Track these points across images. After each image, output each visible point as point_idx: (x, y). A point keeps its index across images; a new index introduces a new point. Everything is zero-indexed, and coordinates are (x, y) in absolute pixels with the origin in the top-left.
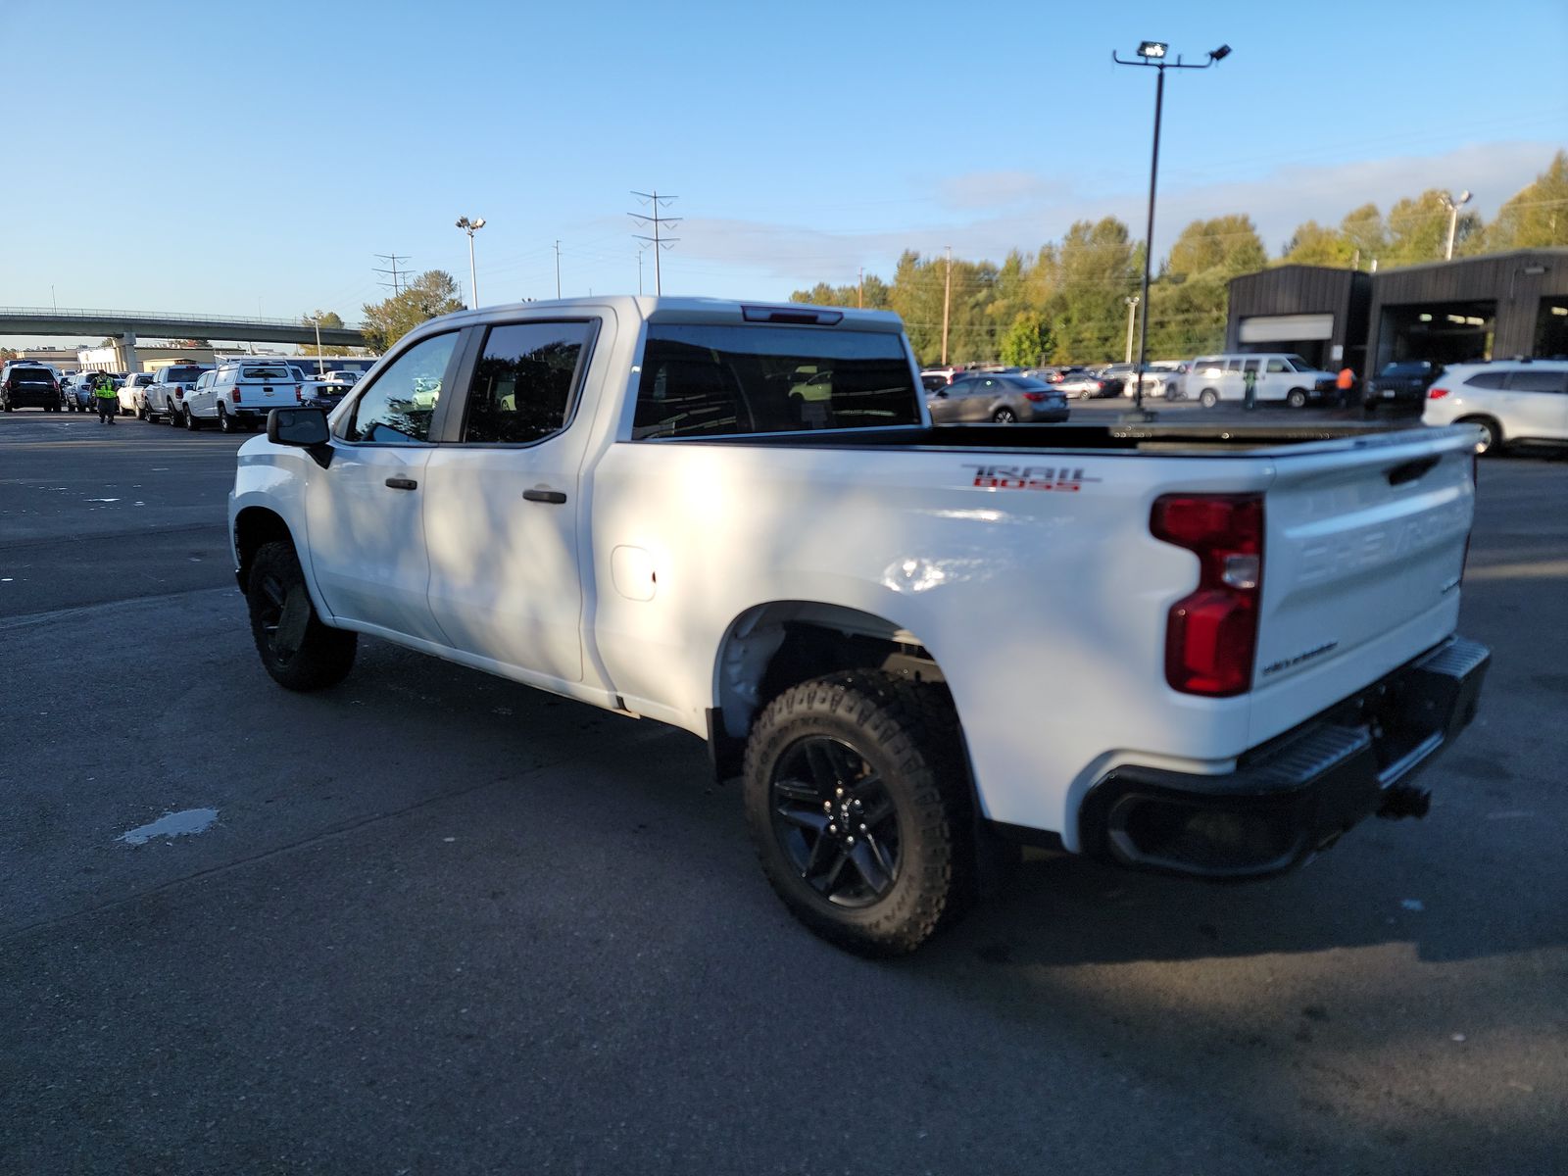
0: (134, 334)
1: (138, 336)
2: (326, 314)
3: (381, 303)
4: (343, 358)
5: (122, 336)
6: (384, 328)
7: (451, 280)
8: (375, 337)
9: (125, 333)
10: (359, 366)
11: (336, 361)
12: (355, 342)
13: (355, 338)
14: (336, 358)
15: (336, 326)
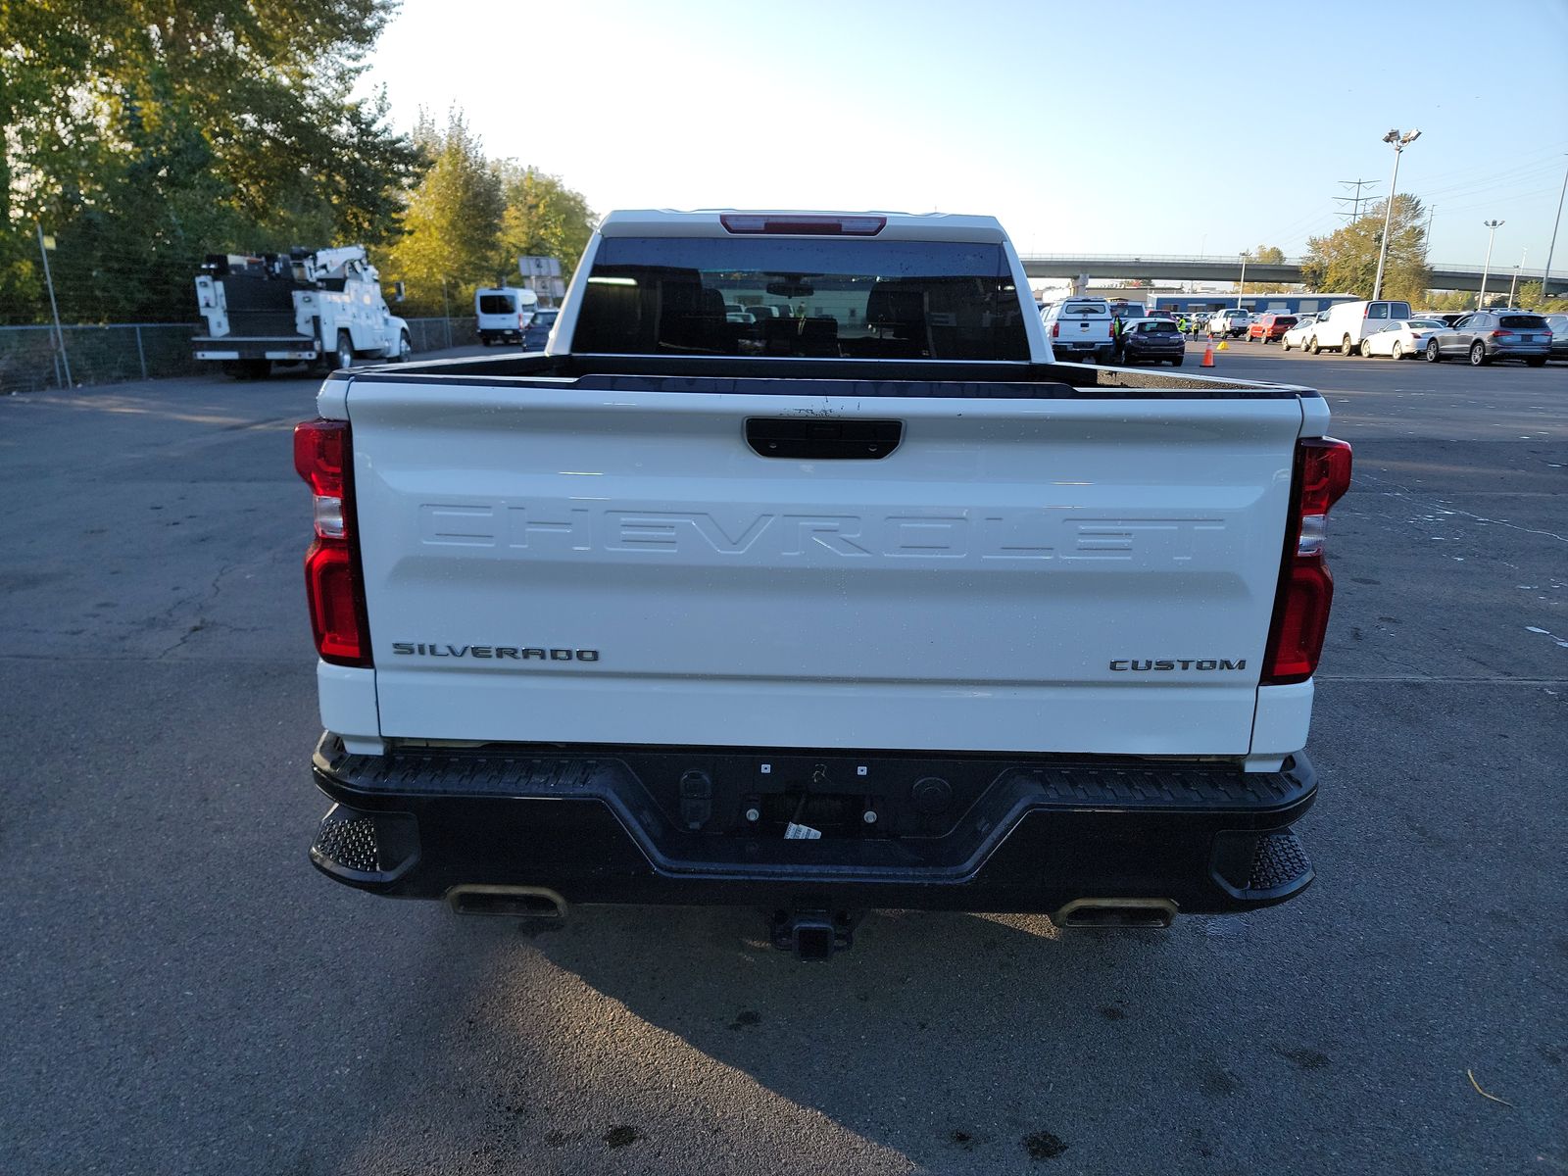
0: (1088, 275)
1: (1091, 277)
2: (1268, 249)
3: (1329, 233)
4: (1270, 296)
5: (1078, 277)
6: (1326, 261)
7: (1418, 203)
8: (1315, 272)
9: (1081, 275)
10: (1285, 304)
11: (1260, 299)
12: (1292, 279)
13: (1293, 274)
14: (1263, 296)
15: (1277, 262)
